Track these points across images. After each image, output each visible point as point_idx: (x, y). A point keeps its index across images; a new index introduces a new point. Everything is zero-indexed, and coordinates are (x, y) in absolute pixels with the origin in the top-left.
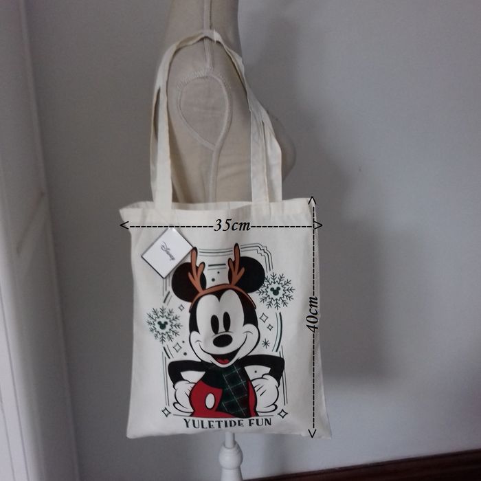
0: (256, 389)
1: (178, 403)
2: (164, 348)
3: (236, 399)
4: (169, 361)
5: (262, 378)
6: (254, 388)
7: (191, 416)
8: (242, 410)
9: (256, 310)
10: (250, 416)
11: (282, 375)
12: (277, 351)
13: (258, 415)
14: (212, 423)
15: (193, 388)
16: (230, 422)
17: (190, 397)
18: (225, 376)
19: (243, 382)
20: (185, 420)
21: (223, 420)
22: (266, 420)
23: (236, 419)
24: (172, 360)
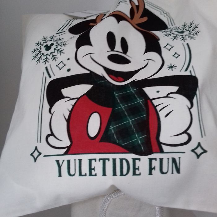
0: (158, 108)
1: (52, 134)
2: (46, 68)
3: (130, 121)
4: (49, 80)
5: (167, 97)
6: (155, 107)
7: (66, 154)
8: (138, 138)
9: (160, 41)
10: (151, 153)
11: (195, 94)
12: (186, 70)
13: (162, 151)
14: (94, 164)
15: (74, 106)
16: (121, 160)
17: (68, 121)
18: (116, 95)
19: (140, 101)
20: (58, 162)
21: (111, 156)
22: (174, 160)
23: (130, 157)
24: (53, 78)
